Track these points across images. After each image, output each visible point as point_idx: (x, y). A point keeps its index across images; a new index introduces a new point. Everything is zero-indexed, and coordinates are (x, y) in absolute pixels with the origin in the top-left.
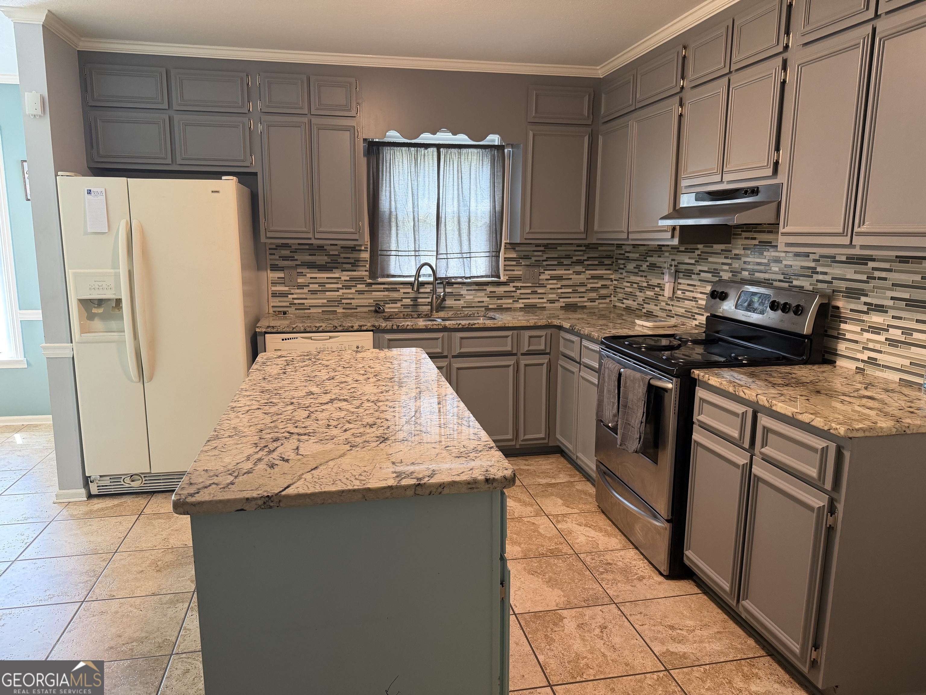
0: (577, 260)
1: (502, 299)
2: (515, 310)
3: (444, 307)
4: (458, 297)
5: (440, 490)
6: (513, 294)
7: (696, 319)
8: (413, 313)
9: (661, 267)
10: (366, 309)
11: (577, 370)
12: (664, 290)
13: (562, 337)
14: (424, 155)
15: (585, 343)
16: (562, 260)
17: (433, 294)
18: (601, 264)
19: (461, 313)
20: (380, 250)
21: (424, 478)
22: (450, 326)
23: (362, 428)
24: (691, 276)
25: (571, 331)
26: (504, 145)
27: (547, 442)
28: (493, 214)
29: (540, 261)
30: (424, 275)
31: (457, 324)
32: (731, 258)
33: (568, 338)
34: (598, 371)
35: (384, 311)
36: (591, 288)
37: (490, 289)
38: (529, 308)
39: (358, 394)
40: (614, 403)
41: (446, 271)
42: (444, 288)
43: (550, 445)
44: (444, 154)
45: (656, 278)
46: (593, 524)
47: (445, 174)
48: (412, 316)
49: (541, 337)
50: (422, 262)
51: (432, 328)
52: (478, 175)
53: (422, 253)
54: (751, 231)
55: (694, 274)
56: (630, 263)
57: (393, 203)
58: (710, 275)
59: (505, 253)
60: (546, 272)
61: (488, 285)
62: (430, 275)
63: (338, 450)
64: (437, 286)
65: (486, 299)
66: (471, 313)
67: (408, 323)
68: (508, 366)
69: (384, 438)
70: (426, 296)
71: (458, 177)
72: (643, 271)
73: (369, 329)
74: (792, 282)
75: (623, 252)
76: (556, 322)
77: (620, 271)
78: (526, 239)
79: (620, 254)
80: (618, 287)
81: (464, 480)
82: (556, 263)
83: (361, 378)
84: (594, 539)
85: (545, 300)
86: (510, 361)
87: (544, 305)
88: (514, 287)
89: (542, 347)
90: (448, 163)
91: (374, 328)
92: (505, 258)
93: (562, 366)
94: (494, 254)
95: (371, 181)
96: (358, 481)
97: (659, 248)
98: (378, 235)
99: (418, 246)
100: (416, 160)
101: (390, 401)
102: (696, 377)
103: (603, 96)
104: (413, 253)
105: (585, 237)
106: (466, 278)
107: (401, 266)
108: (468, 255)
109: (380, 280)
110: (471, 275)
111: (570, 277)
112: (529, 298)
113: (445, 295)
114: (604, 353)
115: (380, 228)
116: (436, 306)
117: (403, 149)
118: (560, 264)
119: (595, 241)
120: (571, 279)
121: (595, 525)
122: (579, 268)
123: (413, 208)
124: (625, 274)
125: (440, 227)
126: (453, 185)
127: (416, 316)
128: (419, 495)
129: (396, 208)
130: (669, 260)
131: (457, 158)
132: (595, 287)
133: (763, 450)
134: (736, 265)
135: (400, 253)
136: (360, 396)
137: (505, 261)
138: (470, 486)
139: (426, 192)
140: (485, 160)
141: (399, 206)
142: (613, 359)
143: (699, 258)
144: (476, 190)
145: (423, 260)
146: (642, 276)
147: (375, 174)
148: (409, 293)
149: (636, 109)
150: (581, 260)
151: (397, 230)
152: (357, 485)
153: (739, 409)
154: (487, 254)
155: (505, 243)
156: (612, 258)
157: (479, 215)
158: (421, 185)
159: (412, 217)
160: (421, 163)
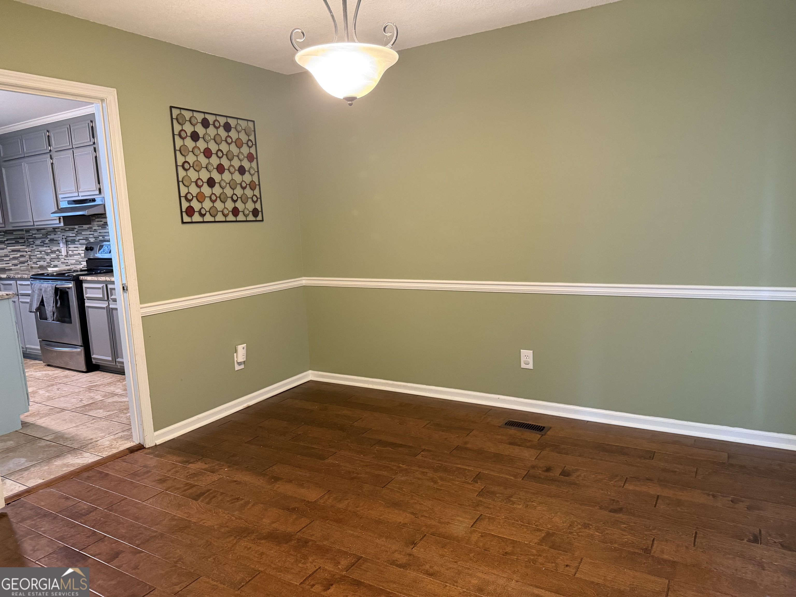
7: (82, 264)
9: (57, 240)
11: (17, 299)
12: (61, 252)
15: (19, 282)
18: (17, 243)
24: (75, 243)
25: (8, 279)
32: (93, 231)
33: (7, 283)
34: (30, 295)
45: (55, 247)
46: (44, 370)
54: (99, 218)
55: (76, 241)
56: (37, 240)
58: (84, 241)
72: (47, 244)
75: (30, 234)
77: (31, 246)
79: (29, 236)
80: (32, 256)
97: (54, 230)
102: (82, 279)
105: (4, 226)
119: (11, 229)
124: (35, 247)
130: (61, 236)
133: (112, 297)
134: (96, 234)
143: (77, 233)
146: (46, 247)
149: (25, 156)
150: (2, 241)
153: (100, 286)
156: (24, 238)
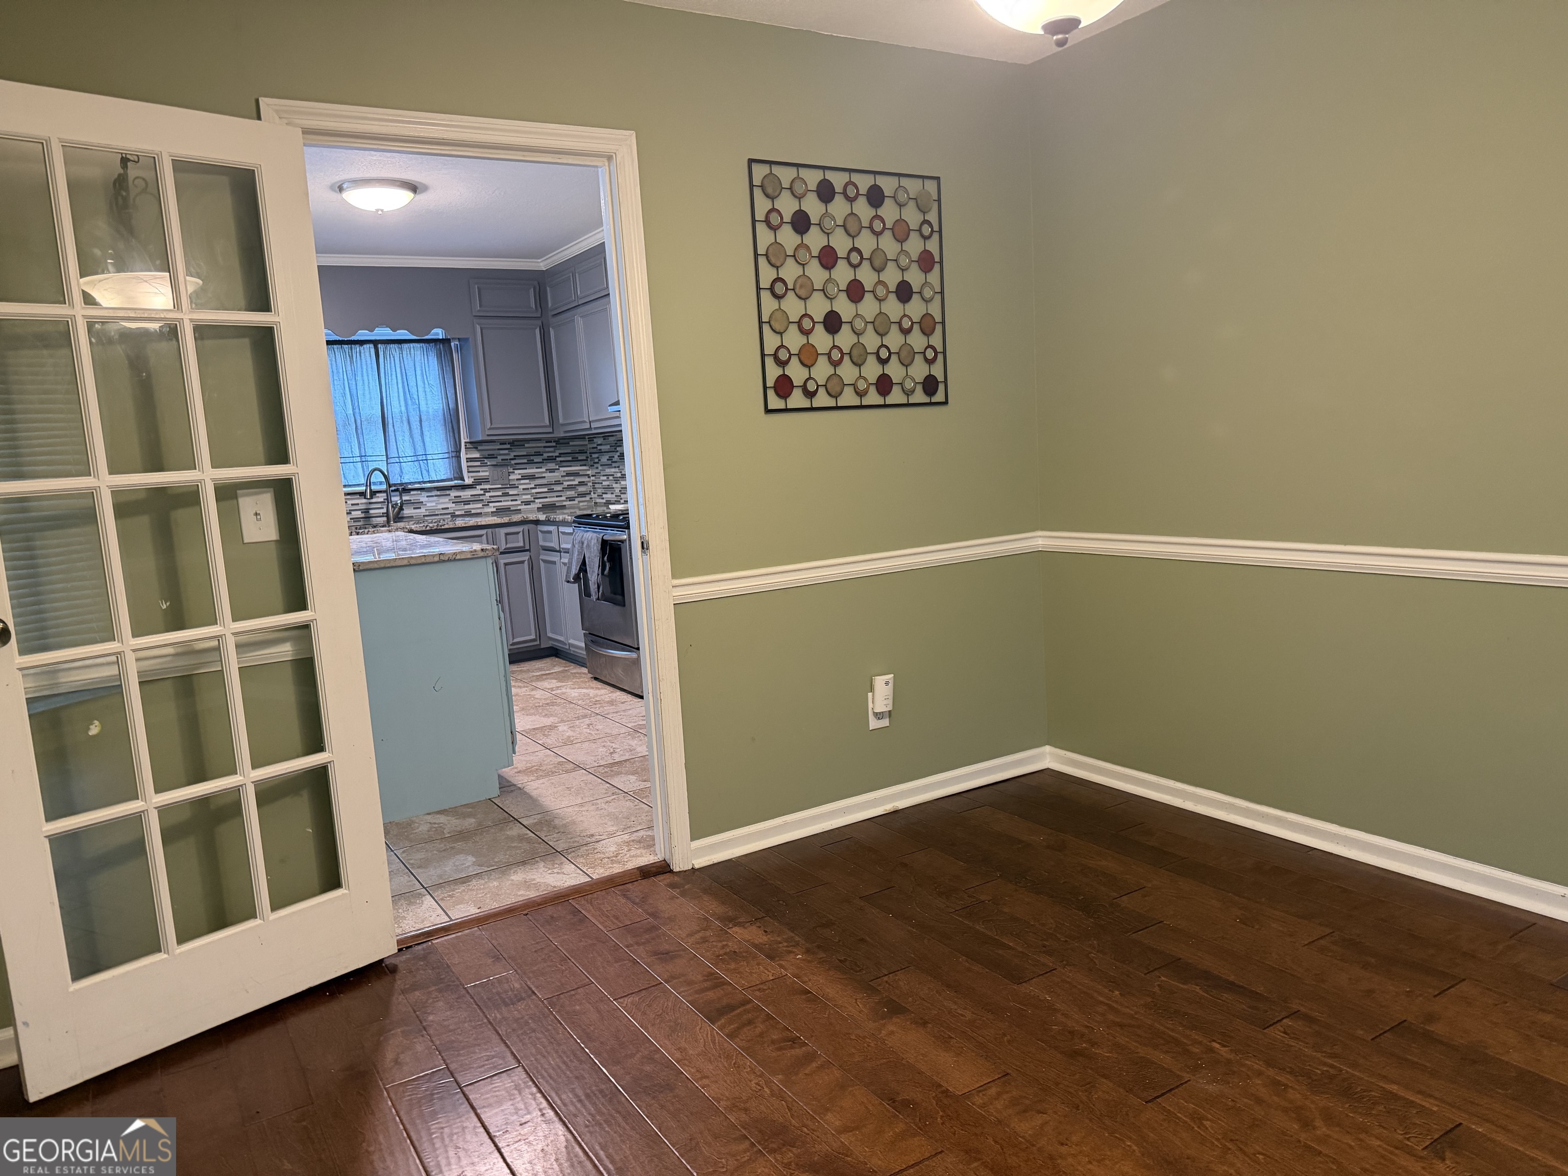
0: (548, 457)
1: (470, 504)
3: (403, 518)
4: (418, 505)
5: (454, 556)
6: (481, 498)
8: (367, 526)
11: (558, 558)
13: (540, 531)
14: (360, 353)
15: (562, 529)
16: (532, 458)
17: (388, 503)
18: (575, 460)
25: (547, 521)
26: (450, 339)
27: (539, 643)
28: (447, 412)
29: (507, 460)
30: (375, 483)
33: (545, 529)
36: (568, 485)
37: (454, 493)
38: (502, 511)
41: (401, 477)
42: (401, 496)
43: (542, 646)
44: (382, 350)
46: (587, 686)
47: (386, 371)
49: (517, 532)
50: (371, 468)
52: (424, 370)
53: (369, 459)
56: (603, 455)
59: (466, 454)
60: (516, 472)
61: (451, 489)
62: (381, 483)
64: (392, 494)
65: (451, 505)
66: (436, 521)
70: (379, 506)
71: (402, 373)
72: (615, 462)
75: (595, 446)
76: (532, 517)
77: (596, 465)
78: (488, 435)
79: (593, 448)
80: (596, 483)
82: (525, 461)
85: (519, 502)
87: (519, 508)
88: (481, 489)
89: (521, 544)
90: (388, 359)
92: (467, 459)
93: (545, 561)
94: (454, 454)
99: (364, 451)
100: (351, 357)
103: (549, 289)
104: (359, 459)
105: (551, 431)
106: (425, 482)
107: (346, 475)
108: (424, 458)
110: (431, 479)
111: (543, 475)
112: (501, 501)
113: (402, 504)
116: (393, 516)
117: (335, 346)
118: (531, 462)
119: (562, 435)
120: (544, 477)
122: (552, 466)
123: (353, 409)
124: (600, 468)
125: (387, 428)
126: (397, 382)
131: (398, 353)
132: (572, 485)
137: (467, 461)
138: (472, 554)
139: (367, 392)
140: (430, 353)
141: (336, 408)
144: (425, 387)
145: (372, 466)
146: (615, 467)
148: (358, 504)
149: (578, 306)
150: (553, 456)
154: (446, 455)
155: (465, 442)
156: (586, 452)
157: (431, 413)
158: (360, 383)
159: (353, 420)
160: (356, 361)
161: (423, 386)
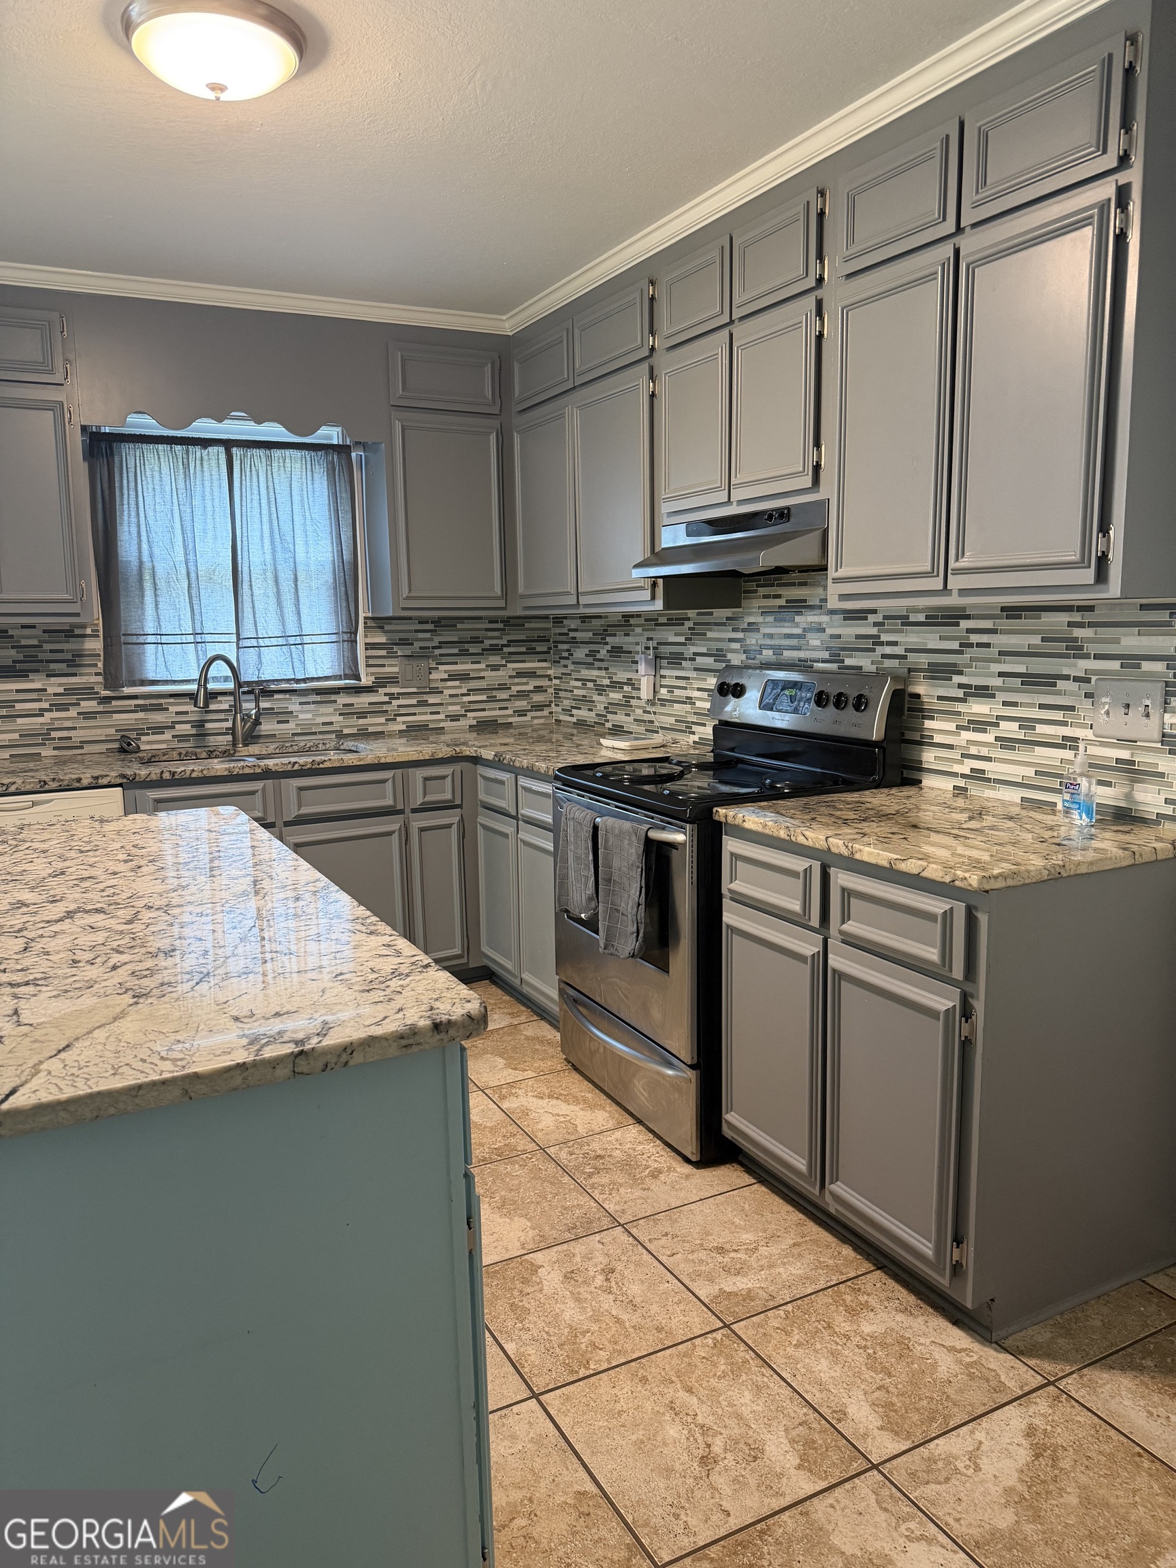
0: (490, 645)
1: (366, 717)
2: (391, 735)
3: (259, 737)
4: (284, 716)
5: (344, 1057)
6: (385, 708)
7: (694, 733)
8: (198, 750)
9: (630, 652)
10: (102, 747)
11: (512, 829)
12: (639, 689)
13: (482, 776)
14: (202, 460)
15: (524, 781)
16: (467, 646)
17: (236, 713)
18: (531, 652)
19: (292, 746)
20: (124, 635)
21: (309, 1038)
22: (276, 768)
23: (150, 959)
24: (681, 664)
25: (498, 763)
26: (349, 446)
27: (466, 961)
28: (339, 566)
29: (428, 648)
30: (215, 679)
31: (290, 763)
32: (743, 630)
33: (493, 776)
34: (554, 828)
35: (138, 750)
36: (518, 692)
37: (342, 699)
38: (416, 731)
39: (125, 898)
40: (587, 878)
41: (259, 670)
42: (257, 701)
43: (471, 966)
44: (239, 457)
45: (624, 671)
46: (562, 1092)
47: (244, 494)
48: (196, 755)
49: (444, 777)
50: (210, 654)
51: (241, 772)
52: (305, 496)
53: (208, 638)
54: (772, 585)
55: (685, 659)
56: (579, 647)
57: (145, 546)
58: (710, 660)
59: (366, 636)
60: (441, 668)
61: (339, 693)
62: (226, 679)
63: (107, 1007)
64: (243, 697)
65: (337, 718)
66: (312, 744)
67: (193, 768)
68: (390, 834)
69: (202, 973)
70: (222, 716)
71: (268, 498)
72: (602, 660)
73: (114, 781)
74: (843, 661)
75: (565, 631)
76: (468, 751)
77: (563, 662)
78: (403, 609)
79: (561, 634)
80: (561, 690)
81: (392, 1032)
82: (456, 651)
83: (121, 867)
84: (568, 1118)
85: (442, 716)
86: (392, 824)
87: (442, 725)
88: (386, 694)
89: (449, 796)
90: (248, 473)
91: (125, 780)
92: (366, 644)
93: (485, 827)
94: (346, 637)
95: (100, 506)
96: (168, 1063)
97: (625, 621)
98: (119, 606)
99: (199, 625)
100: (186, 467)
101: (197, 904)
102: (723, 820)
103: (516, 366)
104: (191, 638)
105: (504, 606)
106: (298, 681)
107: (168, 664)
108: (298, 640)
109: (127, 690)
110: (307, 676)
111: (482, 674)
112: (415, 714)
113: (258, 715)
114: (560, 794)
115: (122, 593)
116: (243, 735)
117: (161, 447)
118: (464, 653)
119: (519, 613)
120: (483, 678)
121: (566, 1093)
122: (495, 659)
123: (186, 554)
124: (571, 667)
125: (240, 588)
126: (261, 514)
127: (204, 755)
128: (302, 1073)
129: (151, 556)
130: (643, 640)
131: (264, 465)
132: (524, 691)
133: (844, 927)
134: (752, 640)
135: (164, 639)
136: (129, 900)
137: (366, 649)
138: (403, 1042)
139: (210, 526)
140: (317, 471)
141: (156, 551)
142: (578, 803)
143: (692, 634)
144: (305, 527)
145: (212, 651)
146: (600, 669)
147: (107, 492)
148: (187, 713)
149: (574, 388)
150: (498, 645)
151: (156, 595)
152: (168, 1071)
153: (798, 864)
154: (334, 638)
155: (365, 618)
156: (549, 641)
157: (313, 568)
158: (198, 513)
159: (184, 571)
160: (195, 473)
161: (302, 522)
